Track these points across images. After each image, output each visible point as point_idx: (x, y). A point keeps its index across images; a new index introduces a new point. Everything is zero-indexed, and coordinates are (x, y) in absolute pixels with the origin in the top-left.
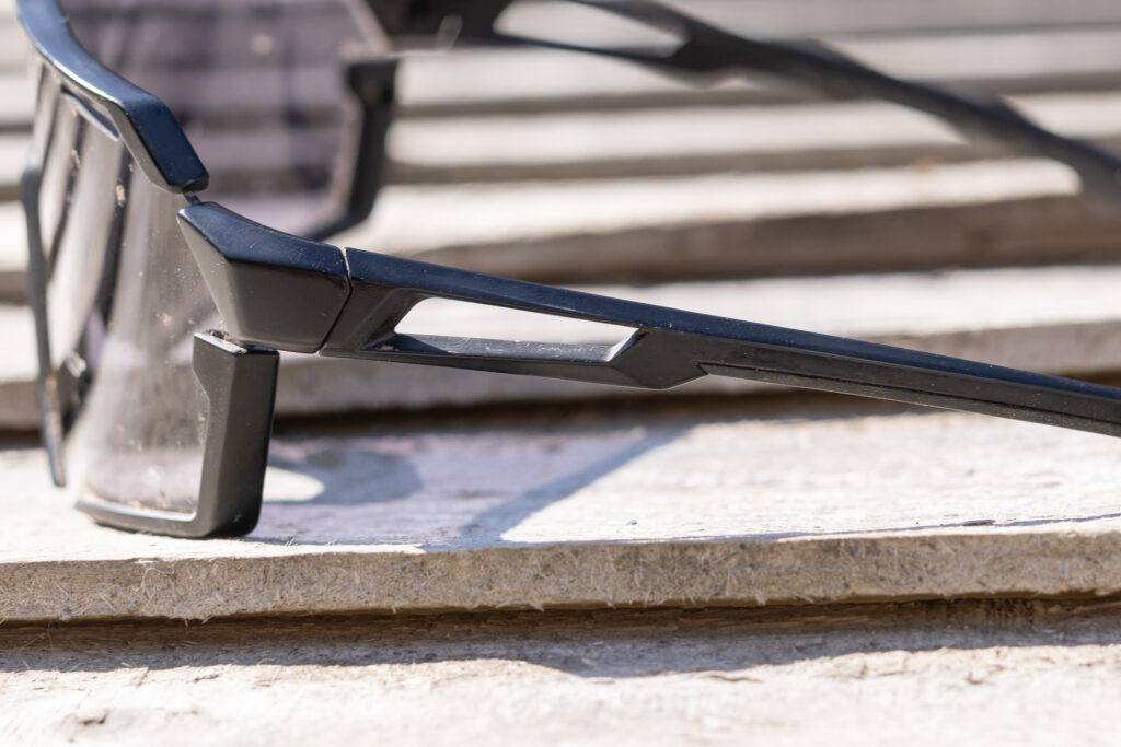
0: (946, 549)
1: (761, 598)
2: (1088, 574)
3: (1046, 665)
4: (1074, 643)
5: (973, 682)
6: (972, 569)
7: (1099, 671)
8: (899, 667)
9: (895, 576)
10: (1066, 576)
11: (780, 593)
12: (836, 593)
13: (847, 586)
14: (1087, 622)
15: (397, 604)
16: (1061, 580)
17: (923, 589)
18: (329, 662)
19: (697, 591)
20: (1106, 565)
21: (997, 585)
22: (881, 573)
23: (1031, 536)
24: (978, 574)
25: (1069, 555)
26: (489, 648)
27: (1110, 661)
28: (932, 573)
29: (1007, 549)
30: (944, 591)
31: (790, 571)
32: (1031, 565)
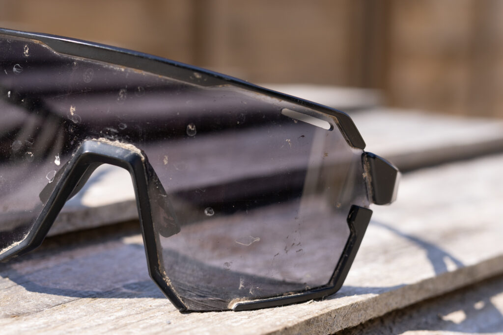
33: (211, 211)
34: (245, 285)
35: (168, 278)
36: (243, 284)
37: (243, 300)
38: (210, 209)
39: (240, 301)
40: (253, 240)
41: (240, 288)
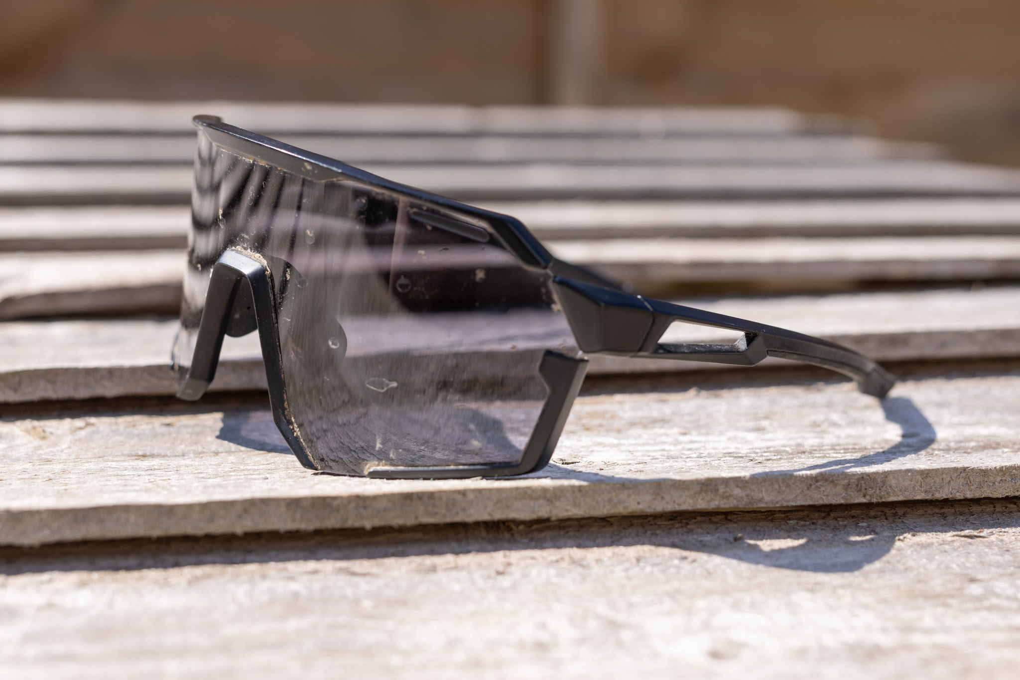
0: (471, 496)
1: (368, 525)
2: (548, 509)
3: (533, 562)
4: (542, 548)
5: (499, 573)
6: (485, 507)
7: (564, 564)
8: (452, 565)
9: (443, 511)
10: (536, 510)
11: (378, 522)
12: (410, 521)
13: (416, 518)
14: (543, 535)
15: (157, 532)
16: (533, 512)
17: (458, 519)
18: (116, 569)
19: (332, 522)
20: (557, 503)
21: (498, 516)
22: (436, 510)
23: (517, 489)
24: (489, 510)
25: (538, 498)
26: (210, 558)
27: (567, 558)
28: (464, 510)
29: (504, 495)
30: (469, 519)
31: (385, 510)
32: (518, 504)
33: (335, 341)
34: (382, 443)
35: (296, 426)
36: (381, 444)
37: (383, 466)
38: (334, 339)
39: (378, 465)
40: (388, 385)
41: (377, 449)
